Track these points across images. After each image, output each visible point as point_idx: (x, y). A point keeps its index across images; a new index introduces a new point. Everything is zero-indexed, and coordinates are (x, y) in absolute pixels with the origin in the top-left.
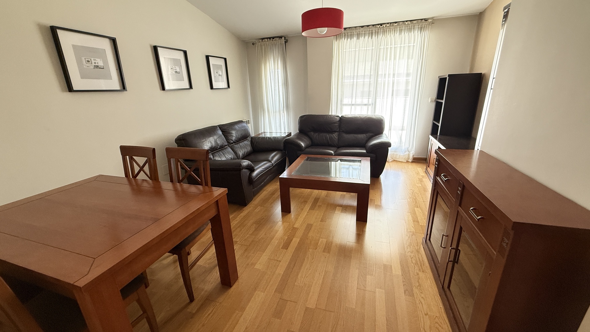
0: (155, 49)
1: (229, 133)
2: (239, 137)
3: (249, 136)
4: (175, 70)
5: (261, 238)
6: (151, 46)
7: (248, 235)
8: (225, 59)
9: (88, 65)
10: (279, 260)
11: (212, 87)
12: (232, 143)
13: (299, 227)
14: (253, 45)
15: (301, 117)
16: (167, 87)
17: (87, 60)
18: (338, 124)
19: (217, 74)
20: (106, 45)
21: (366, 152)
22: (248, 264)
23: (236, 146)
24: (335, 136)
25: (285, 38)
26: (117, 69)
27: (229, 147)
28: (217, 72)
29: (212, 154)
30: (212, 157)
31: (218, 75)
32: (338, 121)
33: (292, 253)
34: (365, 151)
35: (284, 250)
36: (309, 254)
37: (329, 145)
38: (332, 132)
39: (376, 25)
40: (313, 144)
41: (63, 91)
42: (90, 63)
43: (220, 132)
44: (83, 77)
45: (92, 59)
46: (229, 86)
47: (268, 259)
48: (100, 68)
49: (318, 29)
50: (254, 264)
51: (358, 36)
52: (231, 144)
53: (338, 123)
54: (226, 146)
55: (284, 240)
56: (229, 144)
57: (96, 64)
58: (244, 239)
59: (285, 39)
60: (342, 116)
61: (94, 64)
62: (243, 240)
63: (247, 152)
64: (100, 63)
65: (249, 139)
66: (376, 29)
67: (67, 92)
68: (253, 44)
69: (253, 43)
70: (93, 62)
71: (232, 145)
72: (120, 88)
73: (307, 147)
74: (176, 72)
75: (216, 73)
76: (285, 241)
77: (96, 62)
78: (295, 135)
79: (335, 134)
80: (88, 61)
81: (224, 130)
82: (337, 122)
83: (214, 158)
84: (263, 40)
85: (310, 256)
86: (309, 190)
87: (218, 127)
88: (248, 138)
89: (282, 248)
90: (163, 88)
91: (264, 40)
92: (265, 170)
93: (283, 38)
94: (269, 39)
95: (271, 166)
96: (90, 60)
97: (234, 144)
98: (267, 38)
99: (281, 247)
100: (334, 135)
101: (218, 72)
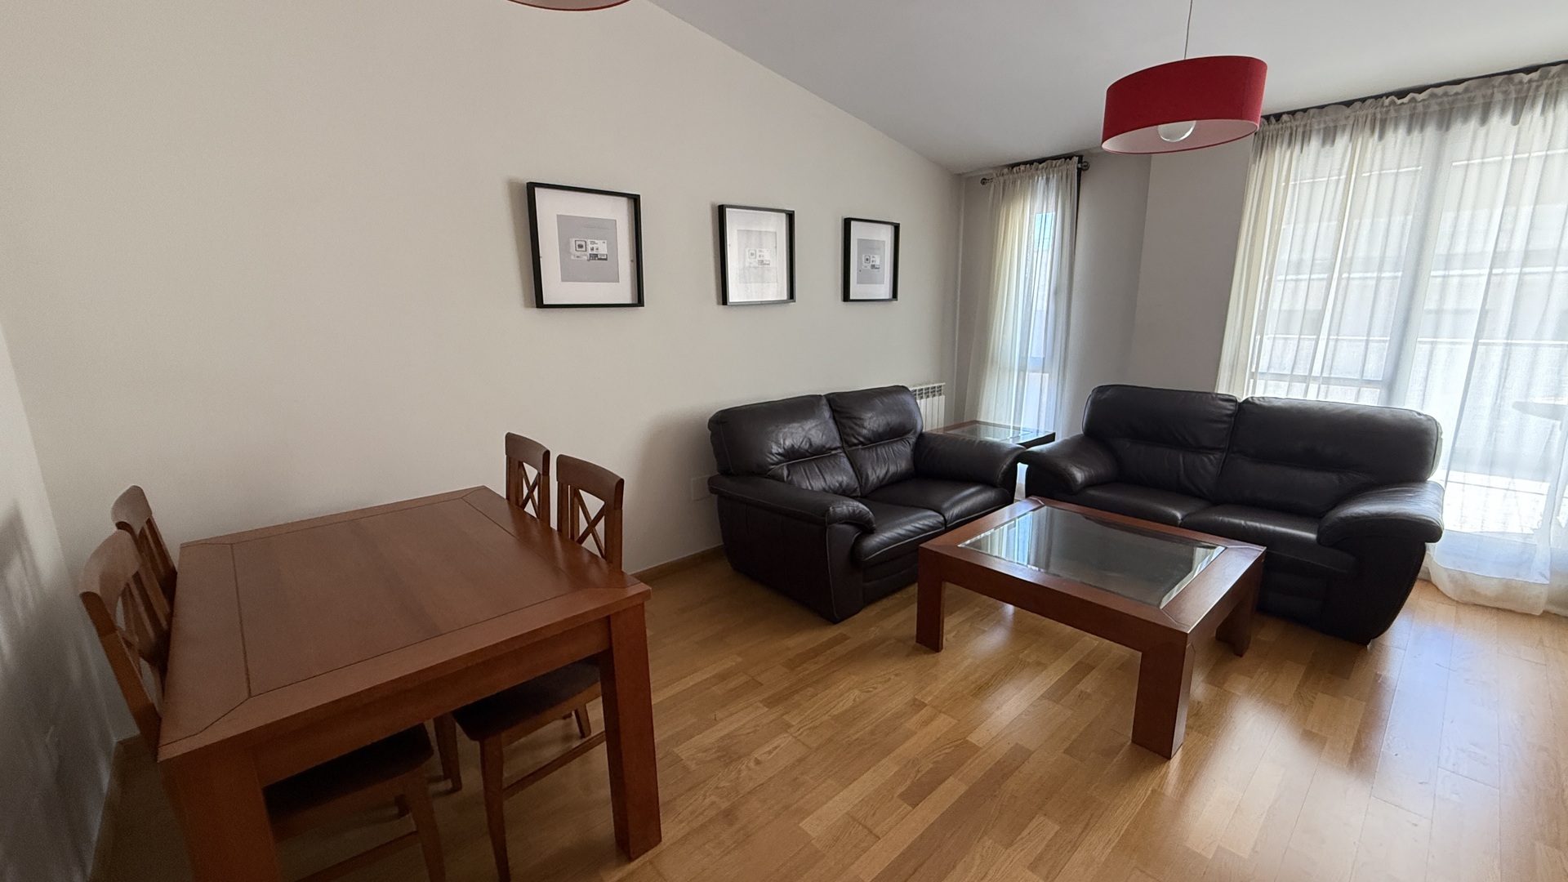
0: (721, 212)
1: (850, 418)
2: (881, 430)
3: (911, 430)
4: (758, 258)
5: (857, 739)
6: (713, 206)
7: (826, 718)
8: (897, 228)
9: (578, 254)
10: (877, 831)
11: (846, 297)
12: (855, 445)
13: (981, 746)
14: (983, 183)
15: (1101, 390)
16: (733, 297)
17: (578, 243)
18: (1226, 426)
19: (866, 265)
20: (619, 211)
21: (1318, 539)
22: (786, 807)
23: (866, 454)
24: (1209, 463)
25: (1081, 157)
26: (632, 261)
27: (843, 454)
28: (867, 260)
29: (788, 466)
30: (785, 473)
31: (869, 267)
32: (1230, 416)
33: (927, 826)
34: (1313, 536)
35: (906, 805)
36: (978, 856)
37: (1180, 490)
38: (1200, 449)
39: (1381, 96)
40: (1122, 477)
41: (526, 306)
42: (584, 249)
43: (827, 414)
44: (566, 278)
45: (589, 241)
46: (895, 295)
47: (847, 813)
48: (599, 259)
49: (1162, 128)
50: (803, 813)
51: (1329, 136)
52: (850, 446)
53: (1224, 422)
54: (835, 449)
55: (918, 771)
56: (845, 445)
57: (594, 252)
58: (811, 725)
59: (1080, 161)
60: (1246, 401)
61: (590, 252)
62: (807, 727)
63: (893, 474)
64: (602, 248)
65: (912, 439)
66: (1378, 109)
67: (533, 307)
68: (984, 181)
69: (984, 179)
70: (590, 246)
71: (854, 448)
72: (633, 299)
73: (1090, 484)
74: (762, 261)
75: (864, 260)
76: (919, 775)
77: (595, 246)
78: (1065, 443)
79: (1210, 459)
80: (581, 246)
81: (838, 409)
82: (1226, 419)
83: (790, 478)
84: (1012, 168)
85: (978, 862)
86: (1069, 629)
87: (824, 398)
88: (910, 436)
89: (901, 796)
90: (724, 300)
91: (1015, 169)
92: (912, 534)
93: (1076, 159)
94: (1028, 165)
95: (940, 525)
96: (583, 244)
97: (860, 447)
98: (1025, 163)
99: (901, 790)
100: (1206, 460)
101: (872, 259)
